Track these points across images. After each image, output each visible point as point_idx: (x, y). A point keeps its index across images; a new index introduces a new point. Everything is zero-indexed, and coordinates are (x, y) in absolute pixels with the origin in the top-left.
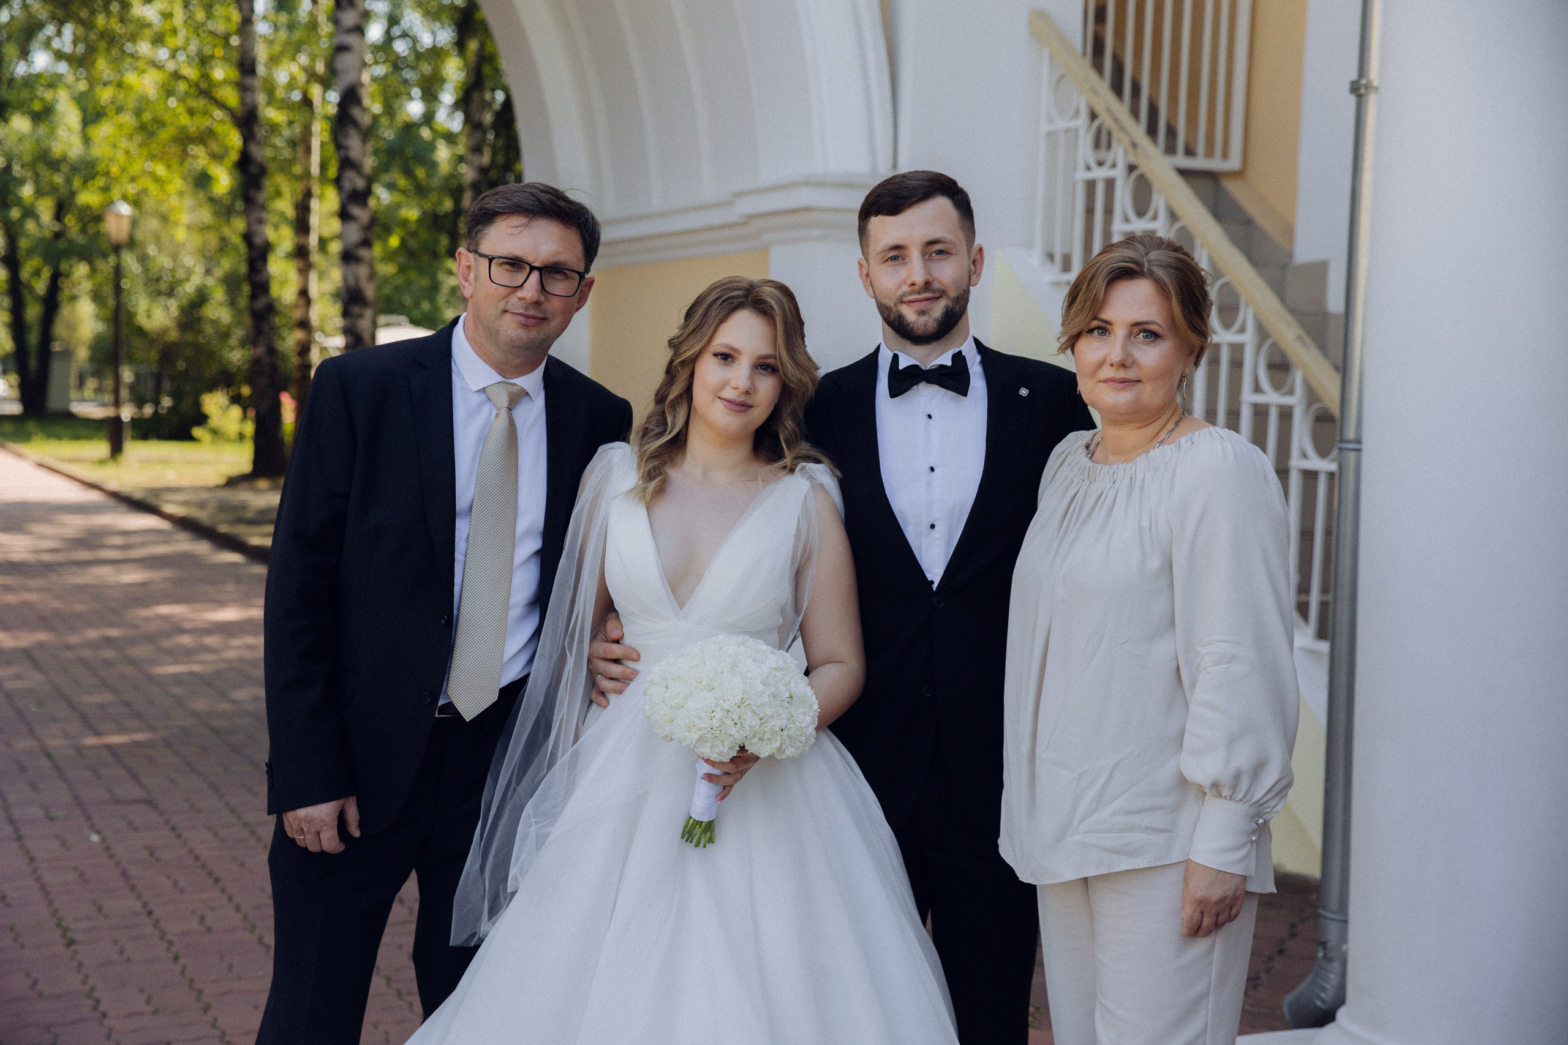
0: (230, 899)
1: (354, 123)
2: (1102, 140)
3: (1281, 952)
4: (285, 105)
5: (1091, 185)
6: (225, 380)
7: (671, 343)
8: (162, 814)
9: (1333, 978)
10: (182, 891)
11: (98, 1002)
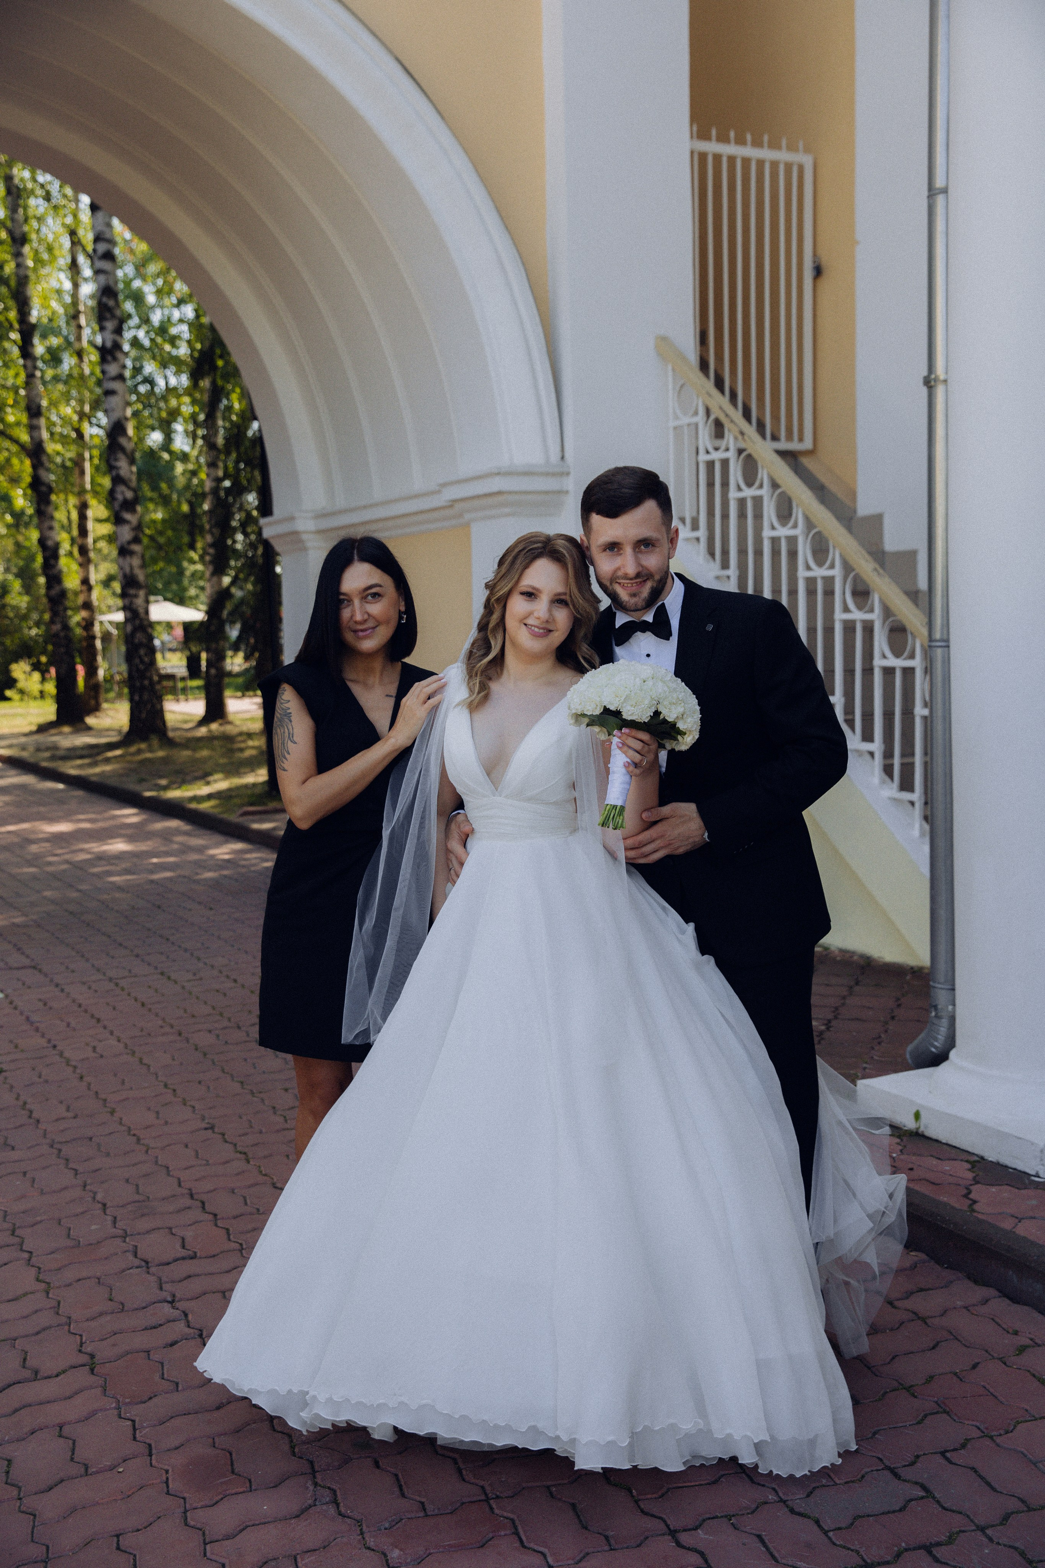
0: (112, 1033)
1: (123, 449)
2: (719, 430)
3: (893, 1018)
4: (64, 440)
5: (710, 465)
6: (25, 651)
7: (487, 586)
8: (46, 975)
9: (943, 1030)
10: (74, 1029)
11: (31, 1112)
